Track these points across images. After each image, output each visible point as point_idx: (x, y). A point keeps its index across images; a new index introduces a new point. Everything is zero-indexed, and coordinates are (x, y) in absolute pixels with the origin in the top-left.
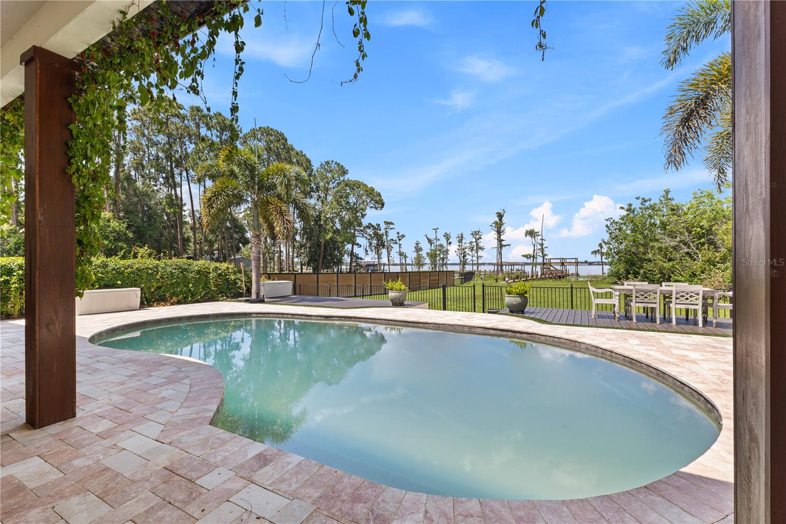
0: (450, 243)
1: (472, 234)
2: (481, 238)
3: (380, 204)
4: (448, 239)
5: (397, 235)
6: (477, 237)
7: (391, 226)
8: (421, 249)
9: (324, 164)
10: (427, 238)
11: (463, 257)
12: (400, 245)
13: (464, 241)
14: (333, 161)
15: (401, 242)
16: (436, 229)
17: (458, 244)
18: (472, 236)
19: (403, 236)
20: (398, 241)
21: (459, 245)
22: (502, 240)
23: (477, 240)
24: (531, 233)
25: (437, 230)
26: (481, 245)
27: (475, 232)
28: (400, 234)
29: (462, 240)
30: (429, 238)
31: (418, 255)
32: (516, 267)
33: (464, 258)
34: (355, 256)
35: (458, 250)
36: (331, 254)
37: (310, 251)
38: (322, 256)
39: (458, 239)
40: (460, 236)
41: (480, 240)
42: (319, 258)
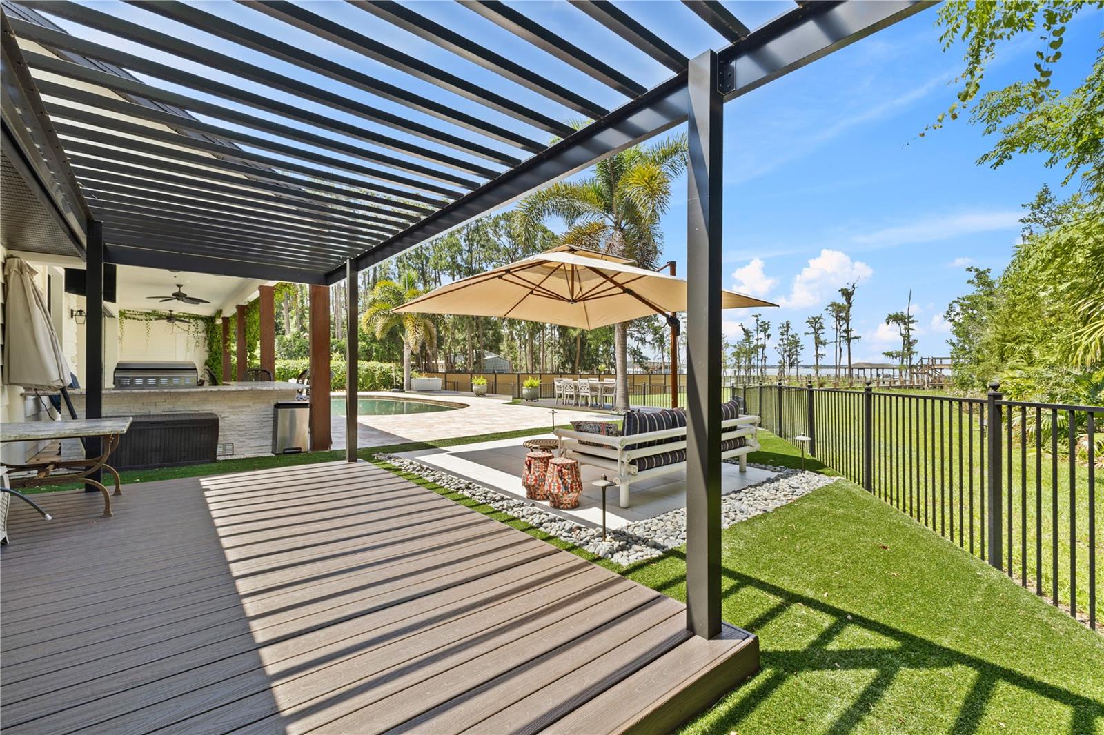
0: (769, 336)
1: (808, 322)
2: (822, 328)
6: (818, 326)
10: (743, 329)
11: (789, 356)
13: (790, 333)
16: (756, 316)
17: (781, 337)
18: (808, 324)
21: (782, 340)
22: (850, 331)
23: (816, 330)
25: (759, 317)
26: (823, 338)
27: (813, 318)
29: (787, 331)
30: (746, 328)
32: (886, 371)
33: (790, 359)
35: (780, 345)
36: (589, 354)
37: (564, 350)
38: (578, 356)
39: (781, 330)
40: (785, 325)
41: (822, 331)
42: (576, 357)
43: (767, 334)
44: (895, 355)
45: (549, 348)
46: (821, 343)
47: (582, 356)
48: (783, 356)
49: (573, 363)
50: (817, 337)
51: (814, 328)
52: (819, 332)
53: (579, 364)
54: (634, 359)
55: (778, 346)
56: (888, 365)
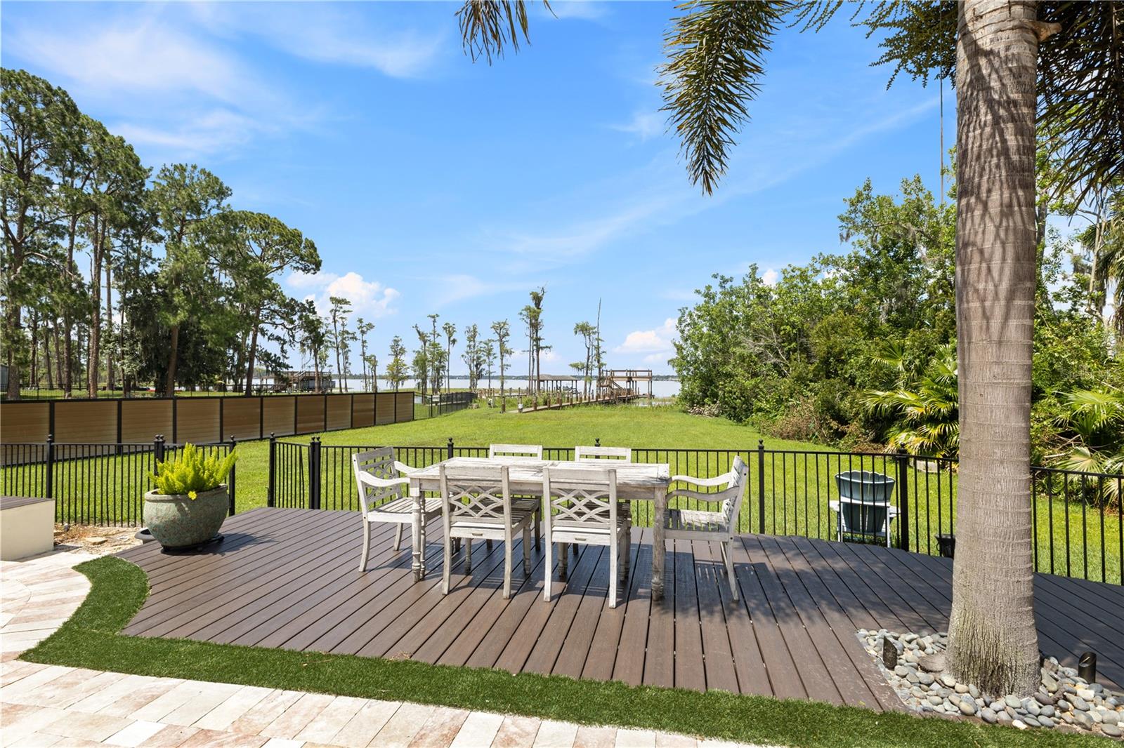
0: (454, 341)
1: (493, 327)
2: (508, 335)
3: (312, 262)
4: (450, 334)
5: (358, 324)
6: (503, 332)
7: (345, 307)
8: (402, 351)
9: (172, 169)
10: (419, 332)
11: (476, 366)
12: (364, 342)
13: (477, 339)
14: (195, 167)
15: (365, 337)
16: (433, 317)
17: (468, 343)
18: (493, 330)
19: (370, 326)
20: (358, 335)
21: (469, 346)
22: (540, 339)
23: (502, 337)
24: (584, 329)
25: (437, 318)
26: (508, 346)
27: (499, 324)
28: (365, 322)
29: (475, 336)
30: (421, 331)
31: (397, 361)
32: (564, 384)
33: (477, 369)
34: (274, 361)
35: (468, 353)
36: (196, 356)
37: (145, 349)
38: (173, 360)
39: (467, 335)
40: (472, 329)
41: (507, 338)
42: (169, 363)
43: (452, 339)
44: (580, 367)
45: (110, 345)
46: (507, 352)
47: (182, 361)
48: (470, 366)
49: (162, 371)
50: (502, 345)
51: (499, 334)
52: (504, 340)
53: (176, 374)
54: (267, 367)
55: (465, 354)
56: (567, 377)
